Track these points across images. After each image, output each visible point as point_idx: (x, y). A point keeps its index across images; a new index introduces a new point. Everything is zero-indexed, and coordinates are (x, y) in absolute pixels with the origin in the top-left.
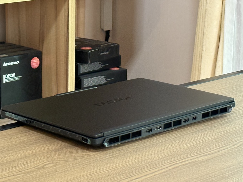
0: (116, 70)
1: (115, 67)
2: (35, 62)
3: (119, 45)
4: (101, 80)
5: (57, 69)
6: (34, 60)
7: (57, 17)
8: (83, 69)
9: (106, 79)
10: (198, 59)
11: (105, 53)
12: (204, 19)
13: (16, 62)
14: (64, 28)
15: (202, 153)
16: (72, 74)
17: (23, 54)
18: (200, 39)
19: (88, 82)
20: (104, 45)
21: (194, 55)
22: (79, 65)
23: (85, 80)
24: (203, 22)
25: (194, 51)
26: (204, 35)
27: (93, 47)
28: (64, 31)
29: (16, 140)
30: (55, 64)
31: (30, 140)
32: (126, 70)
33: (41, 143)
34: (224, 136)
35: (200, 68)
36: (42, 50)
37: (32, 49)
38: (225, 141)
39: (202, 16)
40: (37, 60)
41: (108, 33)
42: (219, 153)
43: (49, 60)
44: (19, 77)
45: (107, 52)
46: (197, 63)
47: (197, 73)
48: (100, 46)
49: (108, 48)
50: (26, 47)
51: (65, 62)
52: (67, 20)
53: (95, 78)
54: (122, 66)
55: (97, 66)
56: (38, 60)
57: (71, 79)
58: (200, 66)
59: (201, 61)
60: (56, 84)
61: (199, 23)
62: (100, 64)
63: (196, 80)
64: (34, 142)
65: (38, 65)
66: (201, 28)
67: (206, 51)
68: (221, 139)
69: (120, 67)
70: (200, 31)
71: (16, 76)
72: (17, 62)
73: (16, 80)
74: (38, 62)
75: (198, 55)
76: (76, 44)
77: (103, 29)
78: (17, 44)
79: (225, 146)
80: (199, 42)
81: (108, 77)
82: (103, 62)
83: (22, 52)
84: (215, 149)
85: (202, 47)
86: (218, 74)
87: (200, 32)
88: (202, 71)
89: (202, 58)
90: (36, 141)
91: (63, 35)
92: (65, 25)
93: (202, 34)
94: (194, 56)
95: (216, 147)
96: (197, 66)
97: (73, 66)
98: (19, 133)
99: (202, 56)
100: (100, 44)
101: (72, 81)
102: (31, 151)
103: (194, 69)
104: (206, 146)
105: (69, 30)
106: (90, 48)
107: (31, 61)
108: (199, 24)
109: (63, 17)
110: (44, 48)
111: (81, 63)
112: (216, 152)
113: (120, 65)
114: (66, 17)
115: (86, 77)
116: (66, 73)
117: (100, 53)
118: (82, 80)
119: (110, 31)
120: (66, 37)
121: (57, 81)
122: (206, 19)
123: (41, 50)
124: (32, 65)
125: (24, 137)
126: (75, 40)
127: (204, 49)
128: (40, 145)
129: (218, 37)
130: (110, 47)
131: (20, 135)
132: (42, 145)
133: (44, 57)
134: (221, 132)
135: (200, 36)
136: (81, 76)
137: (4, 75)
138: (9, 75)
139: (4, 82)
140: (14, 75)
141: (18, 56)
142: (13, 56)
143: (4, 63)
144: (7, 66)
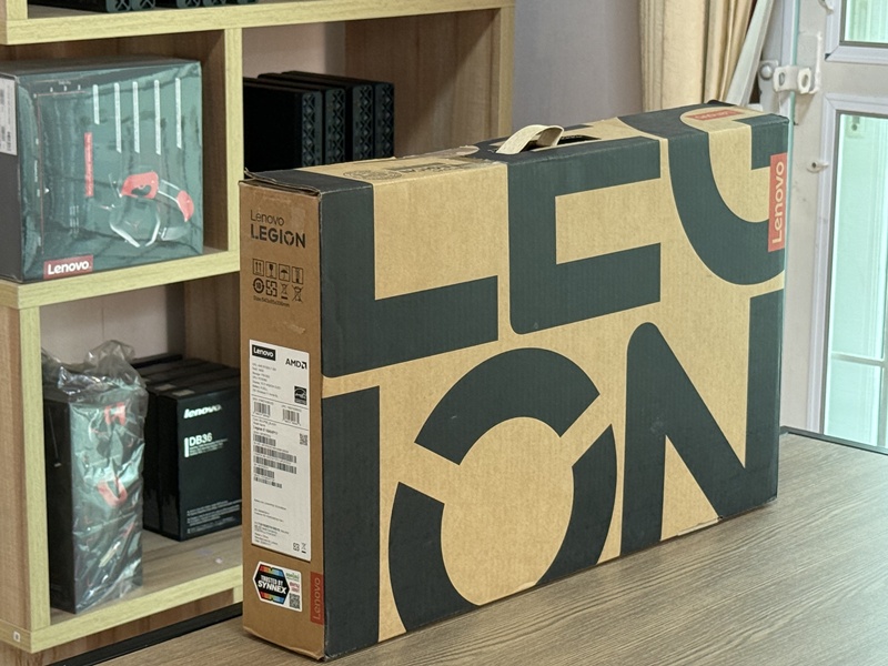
13: (213, 407)
17: (225, 389)
44: (220, 442)
71: (213, 441)
73: (214, 449)
78: (214, 360)
137: (186, 440)
138: (198, 439)
139: (187, 455)
140: (208, 437)
141: (215, 394)
142: (207, 393)
143: (187, 411)
144: (194, 418)
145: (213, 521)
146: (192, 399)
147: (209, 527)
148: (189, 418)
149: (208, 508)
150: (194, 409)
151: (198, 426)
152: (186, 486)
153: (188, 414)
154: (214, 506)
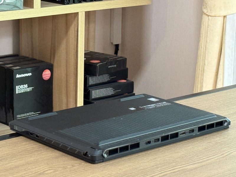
0: (123, 82)
1: (122, 79)
2: (46, 74)
3: (126, 59)
4: (108, 91)
5: (67, 81)
6: (46, 72)
7: (67, 32)
8: (92, 81)
9: (114, 91)
10: (200, 73)
11: (113, 66)
12: (206, 35)
13: (28, 74)
14: (74, 42)
15: (191, 162)
16: (81, 86)
17: (34, 67)
18: (202, 54)
19: (96, 94)
20: (112, 58)
21: (197, 68)
22: (88, 77)
23: (93, 91)
24: (206, 38)
25: (197, 65)
26: (206, 50)
27: (102, 60)
28: (74, 45)
29: (20, 148)
30: (66, 76)
31: (33, 147)
32: (133, 82)
33: (43, 151)
34: (213, 146)
35: (202, 81)
36: (54, 63)
37: (44, 62)
38: (214, 150)
39: (204, 33)
40: (48, 72)
41: (117, 46)
42: (207, 162)
43: (59, 72)
44: (31, 88)
45: (114, 65)
46: (200, 76)
47: (199, 86)
48: (108, 59)
49: (115, 61)
50: (39, 60)
51: (74, 74)
52: (76, 34)
53: (103, 89)
54: (129, 78)
55: (105, 78)
56: (50, 72)
57: (80, 90)
58: (202, 79)
59: (203, 74)
60: (66, 95)
61: (201, 38)
62: (108, 77)
63: (199, 92)
64: (37, 150)
65: (50, 77)
66: (203, 43)
67: (208, 65)
68: (211, 149)
69: (127, 79)
70: (203, 45)
71: (28, 88)
72: (30, 74)
73: (28, 91)
74: (49, 74)
75: (201, 69)
76: (85, 58)
77: (112, 43)
78: (31, 57)
79: (213, 156)
80: (202, 57)
81: (115, 88)
82: (111, 75)
83: (34, 65)
84: (204, 158)
85: (204, 61)
86: (219, 86)
87: (203, 47)
88: (204, 84)
89: (204, 72)
90: (38, 149)
91: (73, 48)
92: (75, 39)
93: (205, 49)
94: (196, 70)
95: (204, 156)
96: (200, 79)
97: (82, 79)
98: (23, 141)
99: (204, 70)
100: (109, 57)
101: (81, 92)
102: (33, 158)
103: (197, 82)
104: (195, 155)
105: (79, 45)
106: (99, 61)
107: (42, 73)
108: (201, 40)
109: (73, 32)
110: (55, 61)
111: (90, 75)
112: (204, 161)
113: (127, 78)
114: (76, 32)
115: (94, 89)
116: (76, 85)
117: (107, 66)
118: (91, 91)
119: (119, 45)
120: (75, 51)
121: (67, 93)
122: (208, 35)
123: (52, 62)
124: (44, 76)
125: (27, 146)
126: (85, 53)
127: (206, 63)
128: (42, 152)
129: (219, 52)
130: (118, 60)
131: (24, 143)
132: (44, 152)
133: (55, 69)
134: (211, 142)
135: (202, 51)
136: (89, 88)
137: (17, 87)
138: (22, 86)
139: (17, 93)
140: (26, 86)
141: (30, 69)
142: (26, 68)
143: (17, 75)
144: (20, 78)
146: (19, 70)
148: (18, 78)
151: (22, 81)
152: (17, 105)
153: (18, 76)
154: (28, 114)
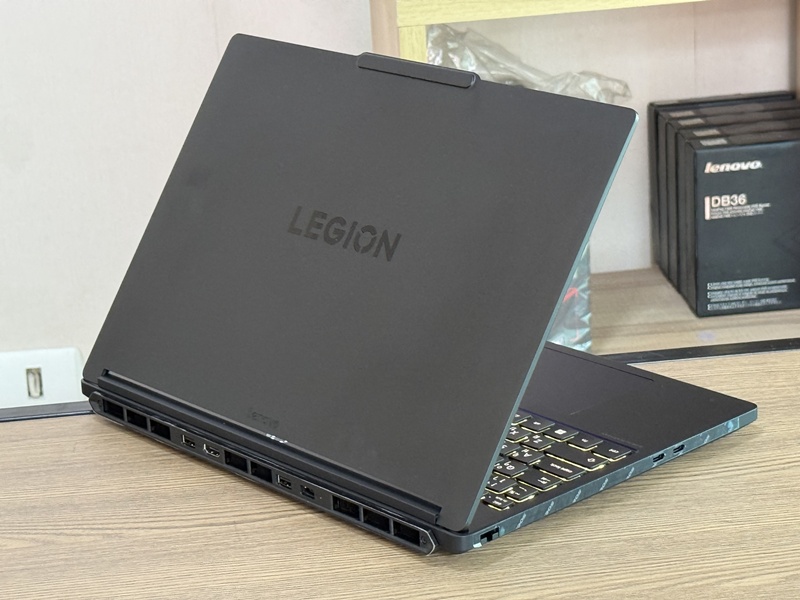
44: (759, 207)
72: (754, 165)
73: (748, 214)
137: (707, 200)
138: (725, 200)
139: (707, 217)
140: (742, 199)
143: (709, 165)
145: (748, 300)
147: (742, 305)
148: (711, 173)
149: (739, 283)
150: (720, 163)
151: (727, 184)
153: (710, 168)
154: (748, 283)
